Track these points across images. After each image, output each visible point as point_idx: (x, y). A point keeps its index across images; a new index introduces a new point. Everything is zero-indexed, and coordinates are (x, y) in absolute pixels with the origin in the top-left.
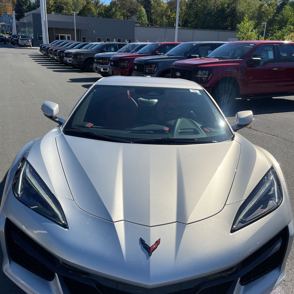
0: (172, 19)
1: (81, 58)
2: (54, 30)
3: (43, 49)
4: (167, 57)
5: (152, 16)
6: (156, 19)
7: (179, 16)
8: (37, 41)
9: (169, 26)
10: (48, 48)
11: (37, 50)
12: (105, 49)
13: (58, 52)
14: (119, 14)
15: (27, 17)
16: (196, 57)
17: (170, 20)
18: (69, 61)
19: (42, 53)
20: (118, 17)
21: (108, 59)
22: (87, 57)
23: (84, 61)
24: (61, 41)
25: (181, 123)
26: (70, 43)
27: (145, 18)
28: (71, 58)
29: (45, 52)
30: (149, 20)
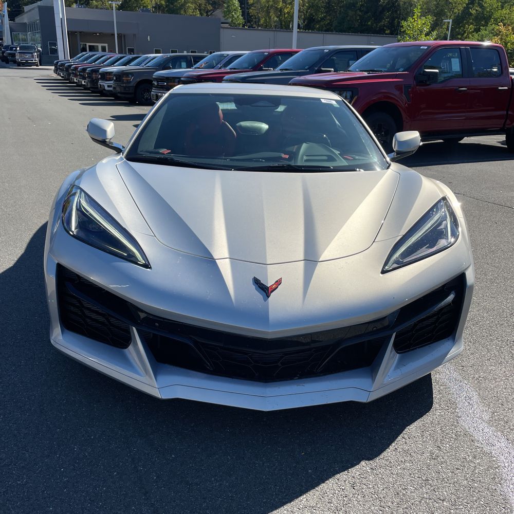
0: (286, 16)
1: (128, 82)
2: (78, 36)
3: (60, 69)
4: (280, 72)
5: (251, 11)
6: (258, 16)
7: (298, 8)
8: (48, 56)
9: (282, 28)
10: (70, 66)
11: (49, 72)
12: (170, 64)
13: (87, 72)
14: (193, 6)
15: (29, 13)
16: (330, 71)
17: (283, 18)
18: (108, 86)
19: (59, 75)
20: (190, 12)
21: (177, 80)
22: (138, 80)
23: (134, 85)
24: (91, 53)
25: (307, 149)
26: (109, 56)
27: (238, 15)
28: (112, 82)
29: (63, 74)
30: (246, 17)
